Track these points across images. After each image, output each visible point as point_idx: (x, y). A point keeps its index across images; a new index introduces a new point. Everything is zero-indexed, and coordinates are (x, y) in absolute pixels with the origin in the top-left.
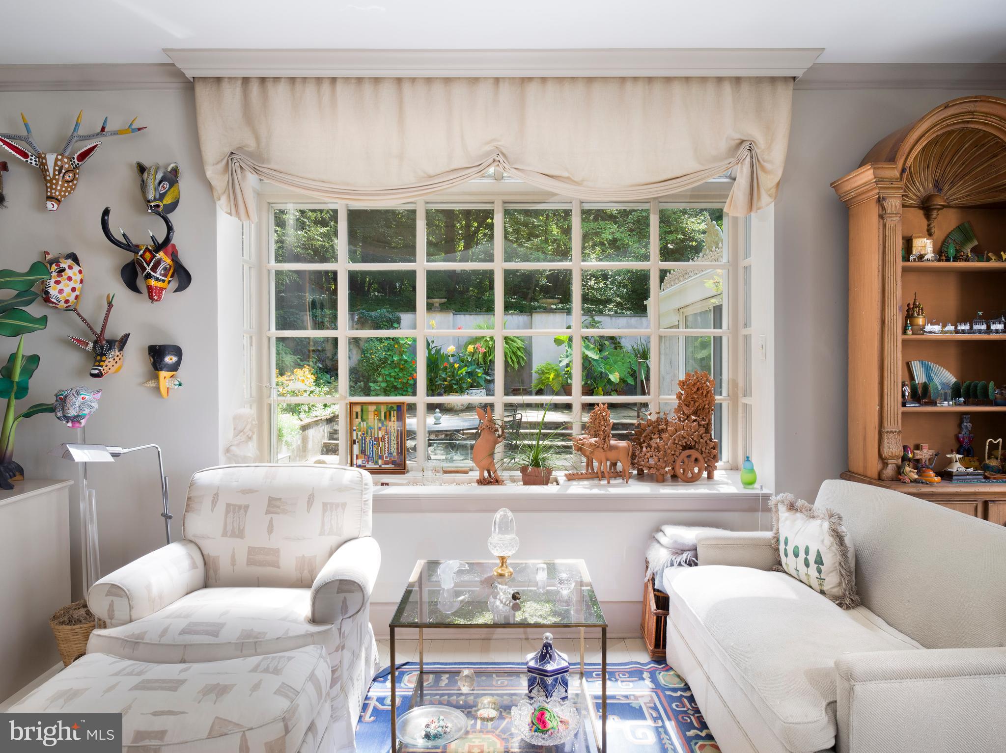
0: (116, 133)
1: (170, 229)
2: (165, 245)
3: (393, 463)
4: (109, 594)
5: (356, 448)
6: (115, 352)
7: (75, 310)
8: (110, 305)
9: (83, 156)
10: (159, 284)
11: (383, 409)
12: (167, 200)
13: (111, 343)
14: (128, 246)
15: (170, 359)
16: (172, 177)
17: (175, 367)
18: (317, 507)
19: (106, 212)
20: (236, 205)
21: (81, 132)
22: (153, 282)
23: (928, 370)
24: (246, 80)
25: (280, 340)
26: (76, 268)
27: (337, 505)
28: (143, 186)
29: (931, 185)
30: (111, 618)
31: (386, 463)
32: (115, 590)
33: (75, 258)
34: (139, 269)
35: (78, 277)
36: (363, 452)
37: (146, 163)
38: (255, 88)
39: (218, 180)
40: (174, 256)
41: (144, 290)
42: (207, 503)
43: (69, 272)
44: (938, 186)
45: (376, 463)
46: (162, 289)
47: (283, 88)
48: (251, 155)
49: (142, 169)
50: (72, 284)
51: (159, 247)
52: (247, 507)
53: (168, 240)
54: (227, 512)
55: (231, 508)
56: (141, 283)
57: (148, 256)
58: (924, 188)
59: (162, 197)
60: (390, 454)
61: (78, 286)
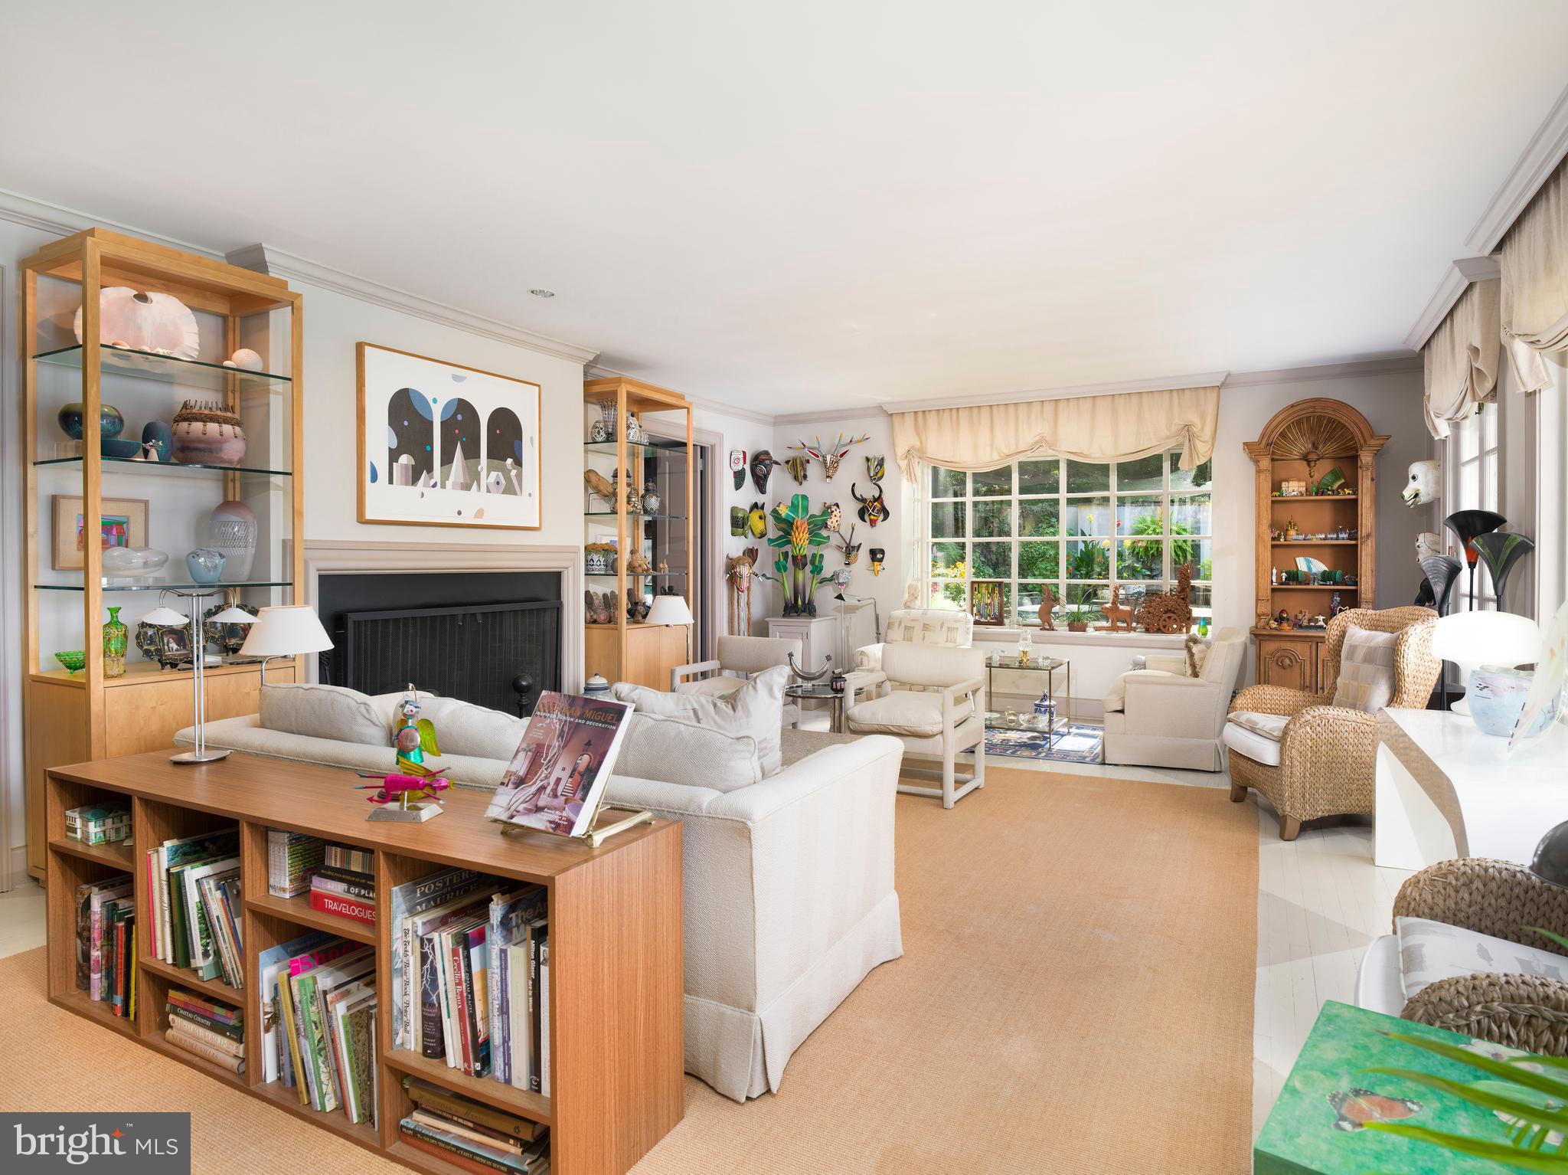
0: (858, 442)
1: (881, 491)
2: (879, 499)
3: (996, 618)
4: (861, 654)
5: (975, 609)
6: (855, 552)
7: (838, 532)
8: (853, 529)
9: (842, 455)
10: (875, 518)
11: (991, 586)
12: (879, 475)
13: (853, 547)
14: (863, 500)
15: (879, 556)
16: (881, 463)
17: (881, 560)
18: (945, 628)
19: (854, 485)
20: (911, 476)
21: (842, 442)
22: (872, 517)
23: (1308, 563)
24: (916, 413)
25: (935, 544)
26: (838, 510)
27: (954, 628)
28: (869, 469)
29: (1310, 446)
30: (862, 664)
31: (992, 619)
32: (862, 653)
33: (837, 505)
34: (866, 510)
35: (838, 515)
36: (979, 611)
37: (870, 456)
38: (920, 415)
39: (903, 464)
40: (882, 504)
41: (868, 522)
42: (897, 624)
43: (835, 513)
44: (1315, 446)
45: (986, 618)
46: (876, 520)
47: (934, 415)
48: (918, 450)
49: (868, 460)
50: (836, 519)
51: (876, 500)
52: (914, 627)
53: (880, 496)
54: (905, 629)
55: (906, 628)
56: (866, 517)
57: (870, 504)
58: (1305, 448)
59: (877, 473)
60: (995, 613)
61: (838, 519)
